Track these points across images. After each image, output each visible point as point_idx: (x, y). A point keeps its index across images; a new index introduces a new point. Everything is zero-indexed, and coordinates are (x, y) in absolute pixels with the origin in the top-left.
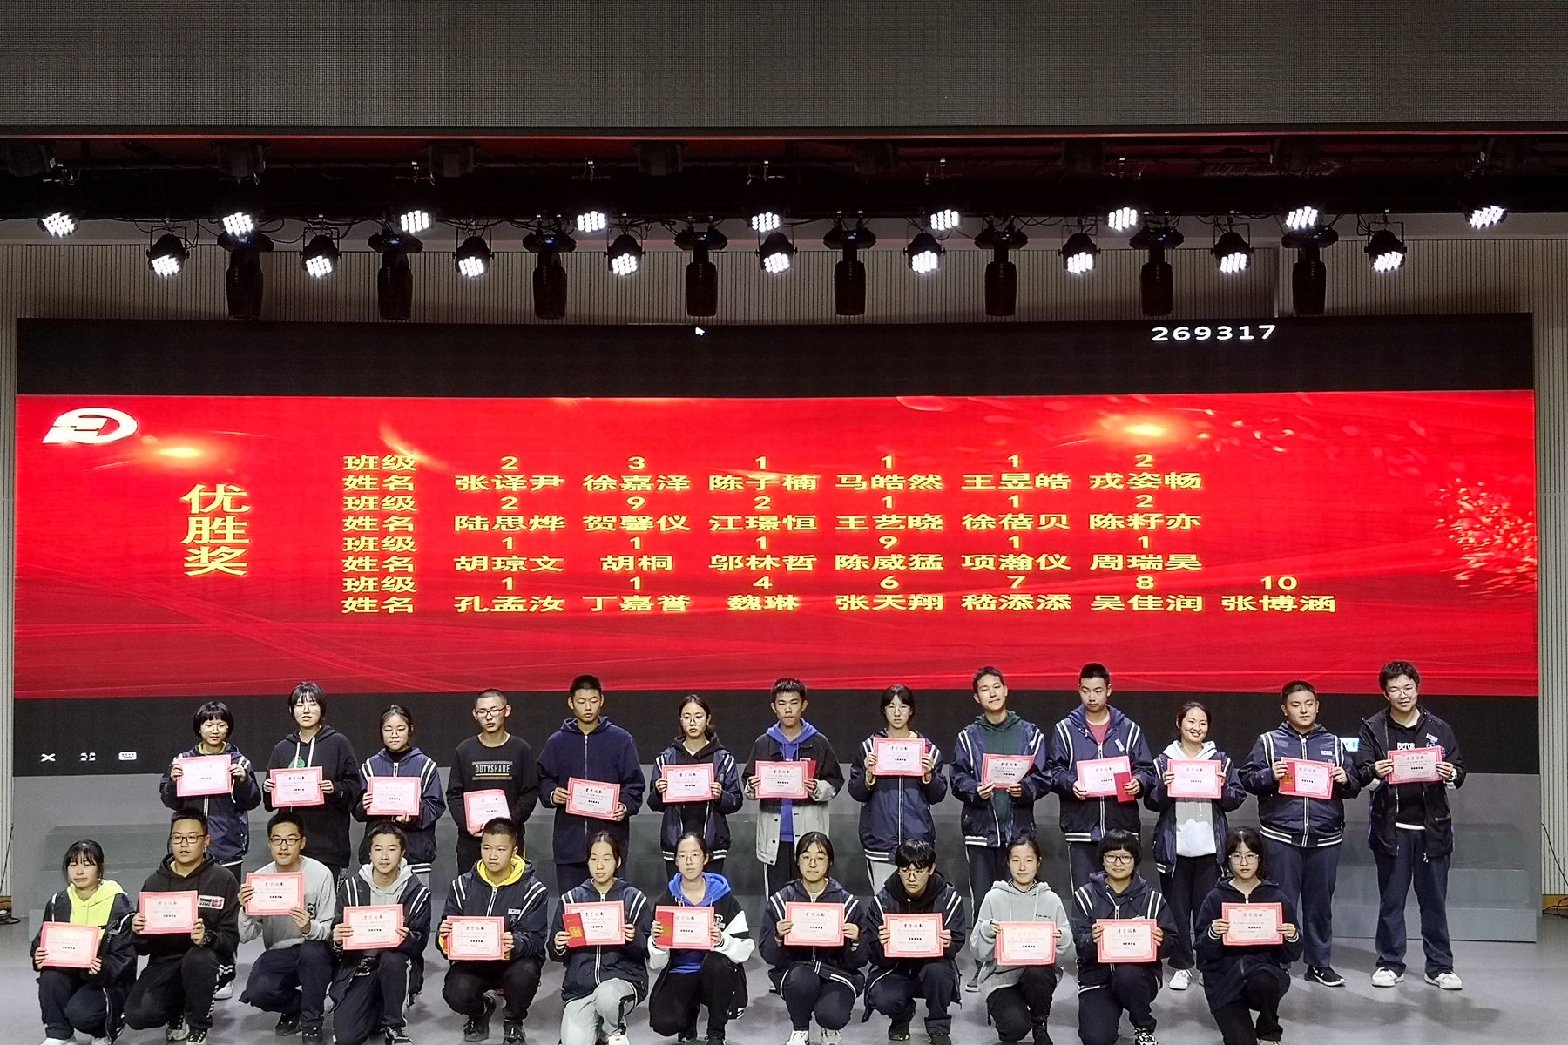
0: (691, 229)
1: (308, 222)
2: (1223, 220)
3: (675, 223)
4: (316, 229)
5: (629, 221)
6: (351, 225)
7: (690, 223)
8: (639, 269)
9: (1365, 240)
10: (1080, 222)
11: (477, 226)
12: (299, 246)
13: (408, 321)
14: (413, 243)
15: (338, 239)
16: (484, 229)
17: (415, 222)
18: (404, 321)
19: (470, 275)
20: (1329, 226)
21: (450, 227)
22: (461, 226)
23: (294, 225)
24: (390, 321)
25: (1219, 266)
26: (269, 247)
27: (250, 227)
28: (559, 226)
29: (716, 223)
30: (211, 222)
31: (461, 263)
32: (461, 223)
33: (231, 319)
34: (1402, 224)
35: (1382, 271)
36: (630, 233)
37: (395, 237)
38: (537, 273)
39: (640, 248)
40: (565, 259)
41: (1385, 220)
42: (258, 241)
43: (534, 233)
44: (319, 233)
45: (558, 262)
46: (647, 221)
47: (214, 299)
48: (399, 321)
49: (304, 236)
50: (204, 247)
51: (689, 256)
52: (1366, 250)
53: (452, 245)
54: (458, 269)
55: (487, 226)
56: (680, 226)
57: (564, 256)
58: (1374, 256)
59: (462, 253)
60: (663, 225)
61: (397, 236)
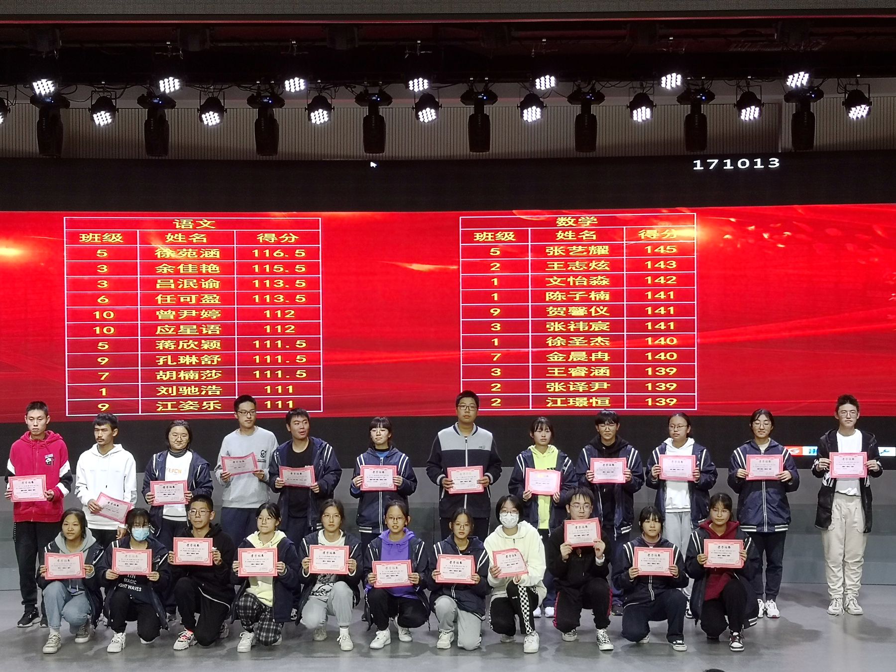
0: (366, 91)
1: (94, 87)
2: (743, 83)
3: (355, 87)
4: (101, 92)
5: (322, 85)
6: (125, 89)
7: (366, 87)
8: (330, 120)
9: (842, 97)
10: (642, 85)
11: (214, 89)
12: (89, 104)
13: (167, 158)
14: (169, 101)
15: (115, 99)
16: (219, 91)
17: (169, 85)
18: (164, 158)
19: (210, 124)
20: (818, 87)
21: (195, 91)
22: (203, 90)
23: (84, 90)
24: (154, 158)
25: (740, 115)
26: (67, 105)
27: (52, 89)
28: (273, 89)
29: (384, 86)
30: (25, 87)
31: (203, 116)
32: (204, 88)
33: (41, 156)
34: (869, 85)
35: (855, 118)
36: (324, 94)
37: (156, 97)
38: (258, 123)
39: (330, 105)
40: (277, 114)
41: (857, 83)
42: (59, 100)
43: (255, 94)
44: (102, 95)
45: (272, 115)
46: (335, 85)
47: (29, 143)
48: (160, 158)
49: (91, 96)
50: (21, 106)
51: (365, 111)
52: (843, 104)
53: (196, 104)
54: (202, 121)
55: (221, 89)
56: (359, 89)
57: (277, 112)
58: (849, 109)
59: (204, 109)
60: (347, 89)
61: (158, 97)
